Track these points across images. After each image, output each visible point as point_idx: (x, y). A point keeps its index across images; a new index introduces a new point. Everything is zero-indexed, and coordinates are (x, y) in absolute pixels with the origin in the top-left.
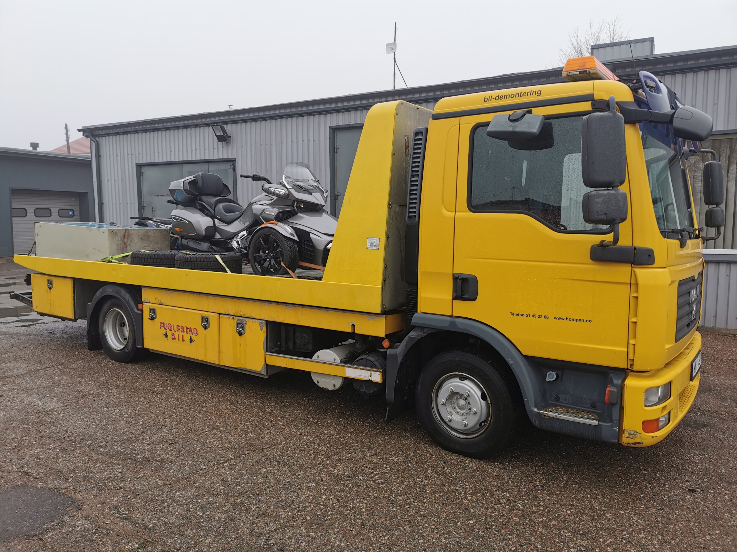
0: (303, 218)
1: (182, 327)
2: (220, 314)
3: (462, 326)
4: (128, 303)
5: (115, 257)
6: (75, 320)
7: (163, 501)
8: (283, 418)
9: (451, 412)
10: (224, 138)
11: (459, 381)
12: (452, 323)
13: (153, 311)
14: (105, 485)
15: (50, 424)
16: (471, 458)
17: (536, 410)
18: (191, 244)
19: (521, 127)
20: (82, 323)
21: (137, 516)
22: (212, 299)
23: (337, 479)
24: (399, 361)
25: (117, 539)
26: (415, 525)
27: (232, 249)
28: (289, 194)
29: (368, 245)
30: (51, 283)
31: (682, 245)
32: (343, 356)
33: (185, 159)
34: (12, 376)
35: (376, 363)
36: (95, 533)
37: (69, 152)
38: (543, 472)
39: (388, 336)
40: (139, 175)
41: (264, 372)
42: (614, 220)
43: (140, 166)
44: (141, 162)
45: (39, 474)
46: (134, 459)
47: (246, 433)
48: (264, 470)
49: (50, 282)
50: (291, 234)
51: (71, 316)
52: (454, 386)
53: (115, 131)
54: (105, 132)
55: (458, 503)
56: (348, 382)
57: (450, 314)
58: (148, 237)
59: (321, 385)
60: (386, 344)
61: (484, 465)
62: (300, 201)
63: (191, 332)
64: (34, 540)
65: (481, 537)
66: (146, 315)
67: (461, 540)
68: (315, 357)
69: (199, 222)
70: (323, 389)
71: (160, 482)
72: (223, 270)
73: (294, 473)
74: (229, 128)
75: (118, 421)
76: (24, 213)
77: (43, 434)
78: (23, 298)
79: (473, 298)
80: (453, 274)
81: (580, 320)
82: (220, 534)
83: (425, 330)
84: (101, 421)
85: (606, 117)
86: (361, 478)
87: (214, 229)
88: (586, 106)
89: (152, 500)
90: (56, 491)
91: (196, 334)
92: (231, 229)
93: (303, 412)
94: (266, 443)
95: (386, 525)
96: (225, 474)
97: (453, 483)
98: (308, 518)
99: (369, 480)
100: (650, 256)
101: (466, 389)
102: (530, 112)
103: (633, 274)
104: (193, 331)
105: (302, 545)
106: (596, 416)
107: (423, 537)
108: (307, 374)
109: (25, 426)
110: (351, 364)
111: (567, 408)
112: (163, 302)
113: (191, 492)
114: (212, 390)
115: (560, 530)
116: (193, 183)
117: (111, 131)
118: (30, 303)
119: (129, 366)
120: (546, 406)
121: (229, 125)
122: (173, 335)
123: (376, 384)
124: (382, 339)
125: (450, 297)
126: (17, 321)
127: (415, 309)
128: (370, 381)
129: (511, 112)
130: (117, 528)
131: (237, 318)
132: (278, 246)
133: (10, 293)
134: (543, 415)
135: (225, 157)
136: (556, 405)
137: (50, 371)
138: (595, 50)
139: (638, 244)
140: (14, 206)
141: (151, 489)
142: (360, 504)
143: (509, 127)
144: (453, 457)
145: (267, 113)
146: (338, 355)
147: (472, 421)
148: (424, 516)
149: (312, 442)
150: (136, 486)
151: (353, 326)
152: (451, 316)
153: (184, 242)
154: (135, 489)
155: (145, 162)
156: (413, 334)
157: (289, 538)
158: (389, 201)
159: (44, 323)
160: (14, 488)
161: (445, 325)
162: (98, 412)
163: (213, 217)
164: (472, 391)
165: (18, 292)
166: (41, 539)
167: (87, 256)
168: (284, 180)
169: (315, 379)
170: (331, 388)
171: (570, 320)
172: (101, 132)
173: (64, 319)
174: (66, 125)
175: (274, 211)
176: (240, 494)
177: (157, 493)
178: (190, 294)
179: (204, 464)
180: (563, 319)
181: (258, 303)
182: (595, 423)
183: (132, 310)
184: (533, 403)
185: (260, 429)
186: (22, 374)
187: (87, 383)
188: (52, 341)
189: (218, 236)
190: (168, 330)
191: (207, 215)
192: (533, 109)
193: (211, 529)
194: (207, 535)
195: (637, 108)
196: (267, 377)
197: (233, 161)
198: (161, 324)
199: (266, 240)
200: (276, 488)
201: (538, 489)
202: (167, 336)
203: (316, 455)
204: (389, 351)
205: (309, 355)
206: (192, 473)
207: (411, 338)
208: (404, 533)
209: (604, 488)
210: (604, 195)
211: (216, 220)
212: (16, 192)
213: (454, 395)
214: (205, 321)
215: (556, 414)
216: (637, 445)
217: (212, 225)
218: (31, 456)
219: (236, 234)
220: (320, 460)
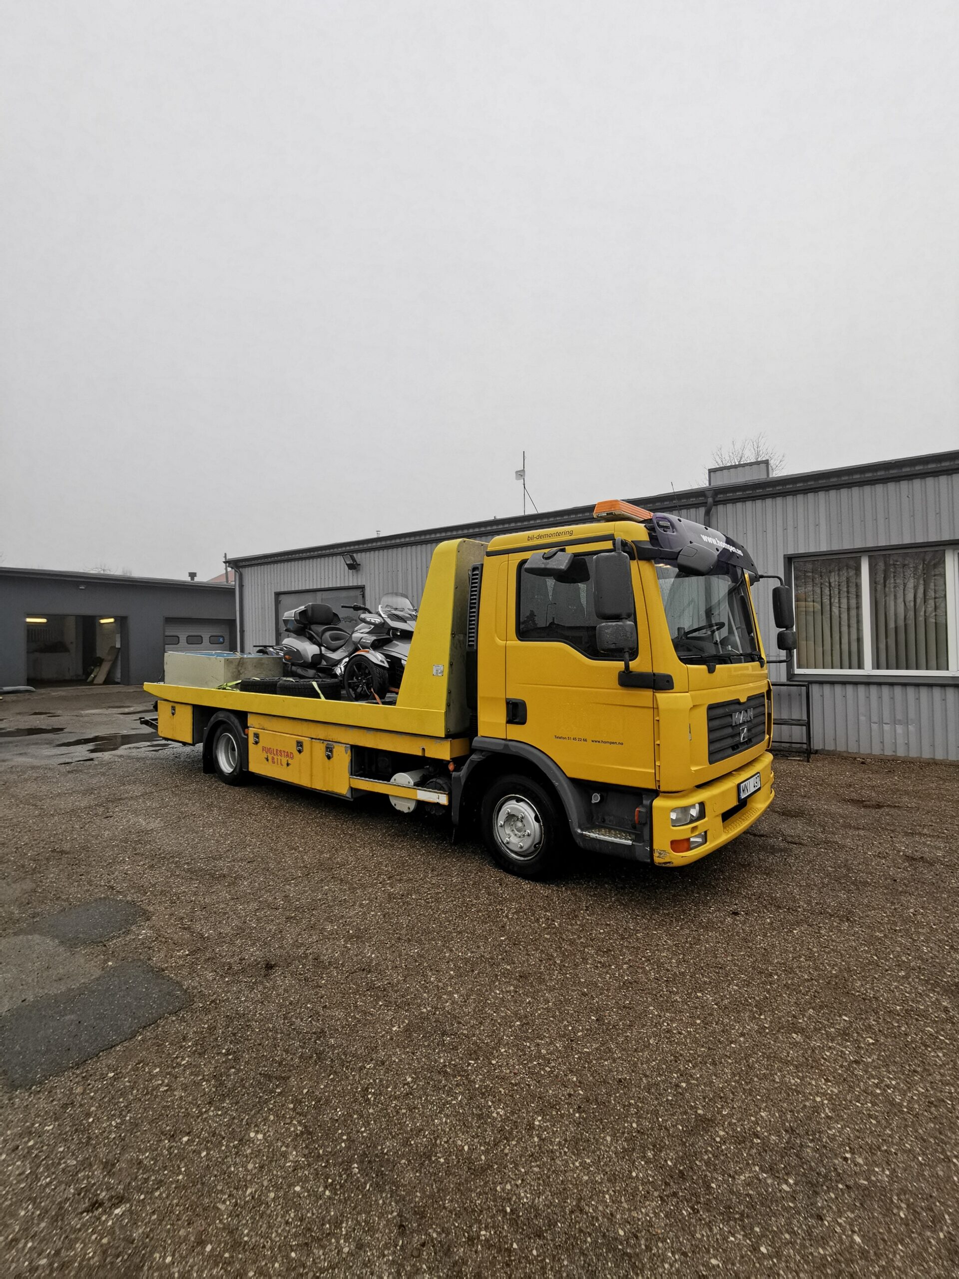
0: (398, 645)
1: (281, 751)
2: (312, 738)
3: (514, 748)
4: (236, 727)
5: (230, 684)
6: (193, 744)
7: (225, 914)
8: (362, 840)
9: (509, 834)
10: (354, 567)
11: (515, 803)
12: (506, 746)
13: (257, 735)
14: (178, 898)
15: (146, 843)
16: (528, 880)
17: (579, 831)
18: (300, 671)
19: (552, 564)
20: (200, 747)
21: (198, 927)
22: (305, 724)
23: (391, 897)
24: (463, 784)
25: (173, 946)
26: (446, 940)
27: (335, 676)
28: (384, 623)
29: (434, 672)
30: (174, 710)
31: (711, 670)
32: (417, 779)
33: (319, 587)
34: (127, 798)
35: (444, 786)
36: (155, 941)
37: (227, 581)
38: (595, 894)
39: (454, 760)
40: (277, 603)
41: (349, 795)
42: (623, 649)
43: (278, 595)
44: (278, 590)
45: (122, 888)
46: (212, 876)
47: (322, 853)
48: (326, 888)
49: (173, 708)
50: (382, 661)
51: (190, 740)
52: (510, 808)
53: (256, 562)
54: (247, 563)
55: (497, 921)
56: (421, 804)
57: (505, 737)
58: (262, 664)
59: (398, 808)
60: (451, 767)
61: (539, 886)
62: (396, 629)
63: (287, 756)
64: (98, 946)
65: (506, 952)
66: (251, 739)
67: (486, 954)
68: (392, 780)
69: (305, 650)
70: (399, 811)
71: (228, 897)
72: (318, 697)
73: (353, 890)
74: (358, 557)
75: (208, 840)
76: (175, 640)
77: (138, 851)
78: (152, 723)
79: (523, 722)
80: (506, 699)
81: (613, 743)
82: (265, 944)
83: (483, 754)
84: (193, 840)
85: (612, 556)
86: (414, 897)
87: (321, 656)
88: (608, 545)
89: (215, 913)
90: (133, 903)
91: (292, 758)
92: (335, 656)
93: (383, 834)
94: (338, 863)
95: (421, 940)
96: (289, 890)
97: (500, 903)
98: (351, 932)
99: (421, 899)
100: (668, 681)
101: (522, 812)
102: (563, 550)
103: (654, 699)
104: (289, 755)
105: (336, 955)
106: (633, 837)
107: (451, 951)
108: (386, 797)
109: (123, 844)
110: (422, 787)
111: (610, 829)
112: (265, 727)
113: (254, 905)
114: (304, 813)
115: (585, 947)
116: (302, 613)
117: (253, 562)
118: (155, 727)
119: (237, 789)
120: (592, 827)
121: (359, 554)
122: (273, 759)
123: (443, 806)
124: (448, 762)
125: (505, 722)
126: (149, 746)
127: (476, 733)
128: (438, 804)
129: (546, 551)
130: (176, 937)
131: (326, 742)
132: (369, 673)
133: (140, 718)
134: (585, 835)
135: (355, 584)
136: (601, 825)
137: (163, 793)
138: (712, 473)
139: (656, 671)
140: (167, 634)
141: (218, 903)
142: (404, 921)
143: (541, 564)
144: (512, 879)
145: (393, 542)
146: (412, 778)
147: (525, 844)
148: (460, 932)
149: (381, 863)
150: (206, 900)
151: (423, 749)
152: (505, 740)
153: (294, 668)
154: (205, 902)
155: (282, 590)
156: (474, 757)
157: (327, 949)
158: (452, 630)
159: (173, 748)
160: (96, 900)
161: (499, 748)
162: (193, 831)
163: (320, 645)
164: (526, 813)
165: (147, 718)
166: (105, 946)
167: (206, 684)
168: (380, 610)
169: (393, 801)
170: (406, 811)
171: (605, 742)
172: (244, 563)
173: (185, 744)
174: (225, 554)
175: (370, 639)
176: (297, 909)
177: (222, 906)
178: (287, 720)
179: (274, 881)
180: (599, 742)
181: (344, 728)
182: (630, 842)
183: (240, 734)
184: (577, 824)
185: (336, 850)
186: (136, 796)
187: (193, 804)
188: (174, 764)
189: (324, 663)
190: (269, 754)
191: (314, 643)
192: (566, 547)
193: (259, 939)
194: (253, 944)
195: (650, 547)
196: (352, 800)
197: (362, 588)
198: (264, 749)
199: (359, 666)
200: (331, 904)
201: (582, 910)
202: (268, 760)
203: (379, 874)
204: (454, 774)
205: (387, 778)
206: (260, 889)
207: (472, 761)
208: (434, 948)
209: (648, 910)
210: (613, 626)
211: (323, 648)
212: (169, 621)
213: (511, 817)
214: (300, 744)
215: (597, 835)
216: (668, 865)
217: (319, 653)
218: (121, 871)
219: (340, 661)
220: (381, 880)
